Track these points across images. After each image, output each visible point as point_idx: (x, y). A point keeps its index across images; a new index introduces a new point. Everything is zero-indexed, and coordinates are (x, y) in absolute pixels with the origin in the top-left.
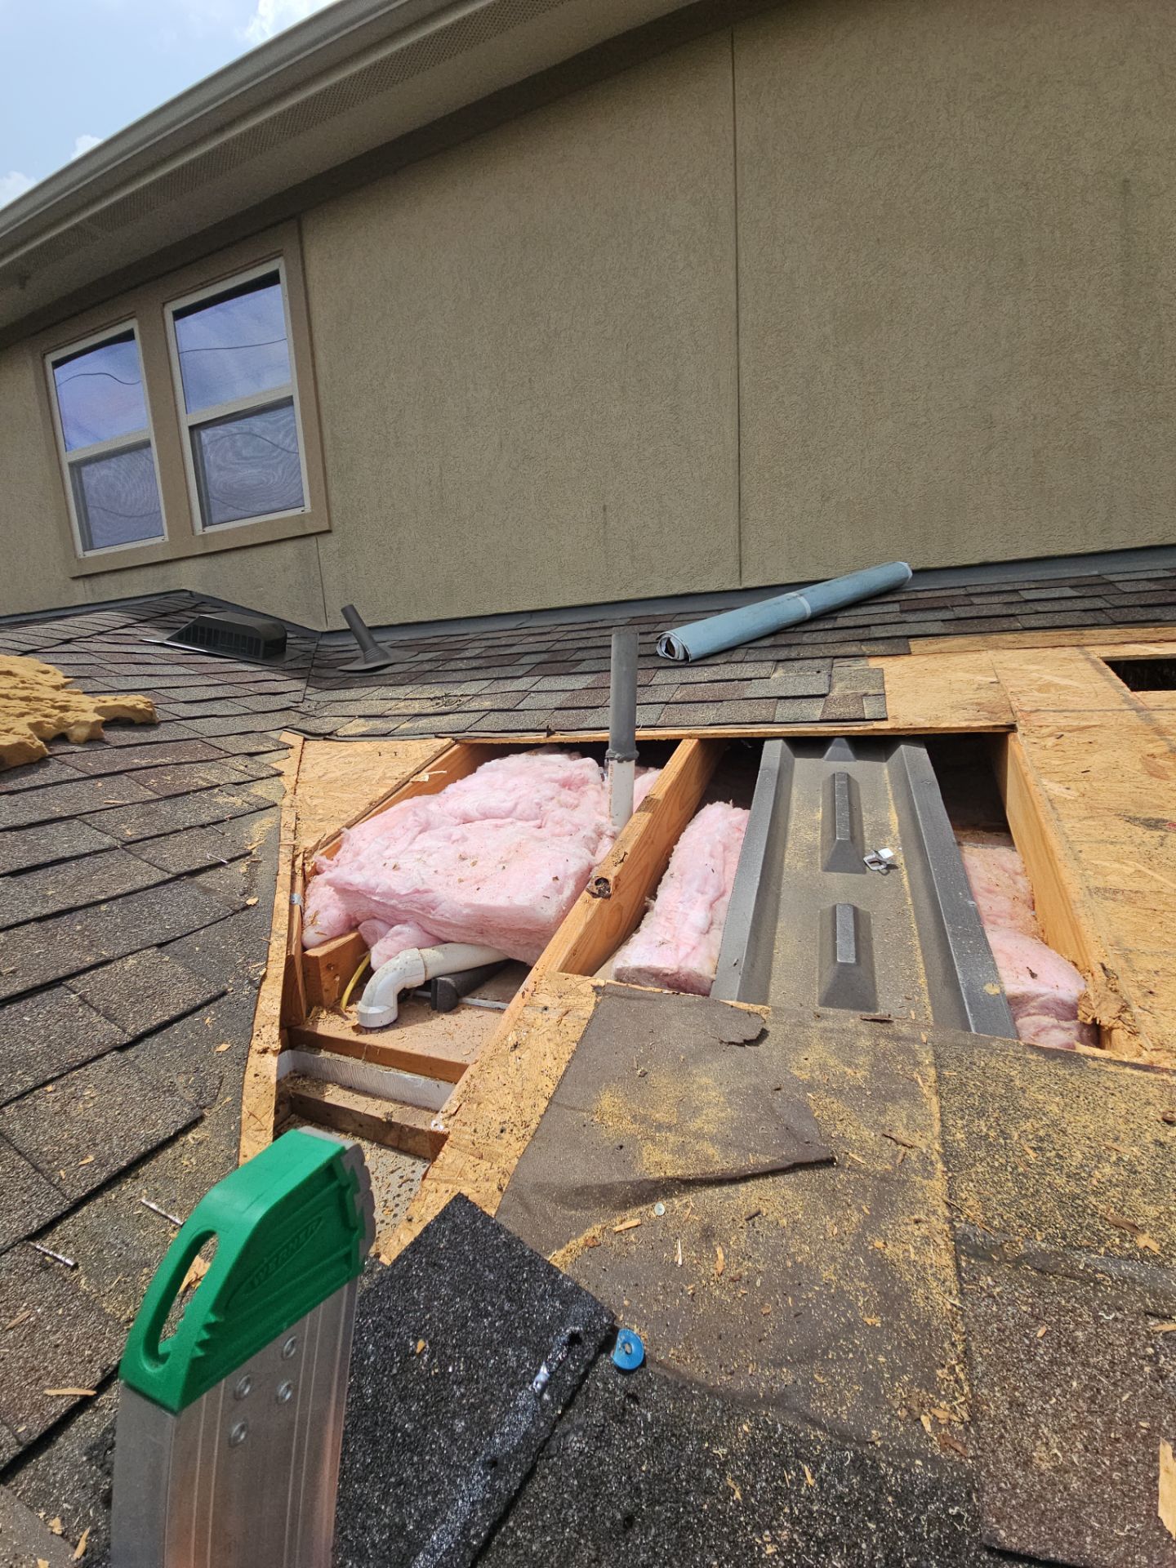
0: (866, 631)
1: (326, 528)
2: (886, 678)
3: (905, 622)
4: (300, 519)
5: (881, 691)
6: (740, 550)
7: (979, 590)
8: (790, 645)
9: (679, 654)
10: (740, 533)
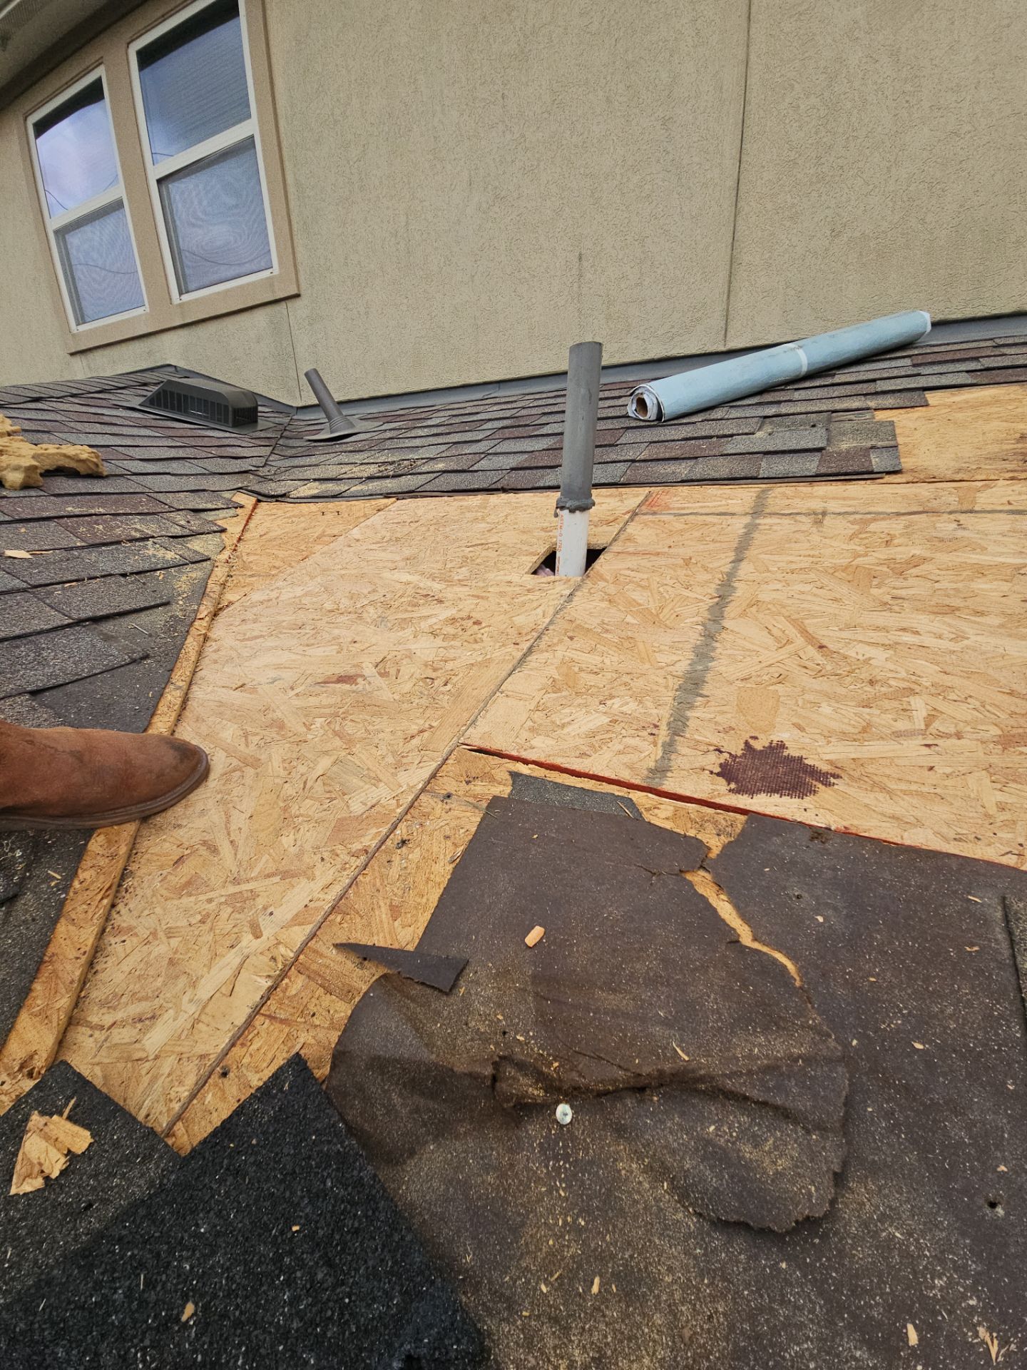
0: (872, 385)
1: (293, 291)
2: (898, 431)
3: (919, 375)
4: (270, 281)
5: (892, 443)
6: (728, 304)
7: (1010, 341)
8: (779, 402)
9: (652, 413)
10: (730, 282)
